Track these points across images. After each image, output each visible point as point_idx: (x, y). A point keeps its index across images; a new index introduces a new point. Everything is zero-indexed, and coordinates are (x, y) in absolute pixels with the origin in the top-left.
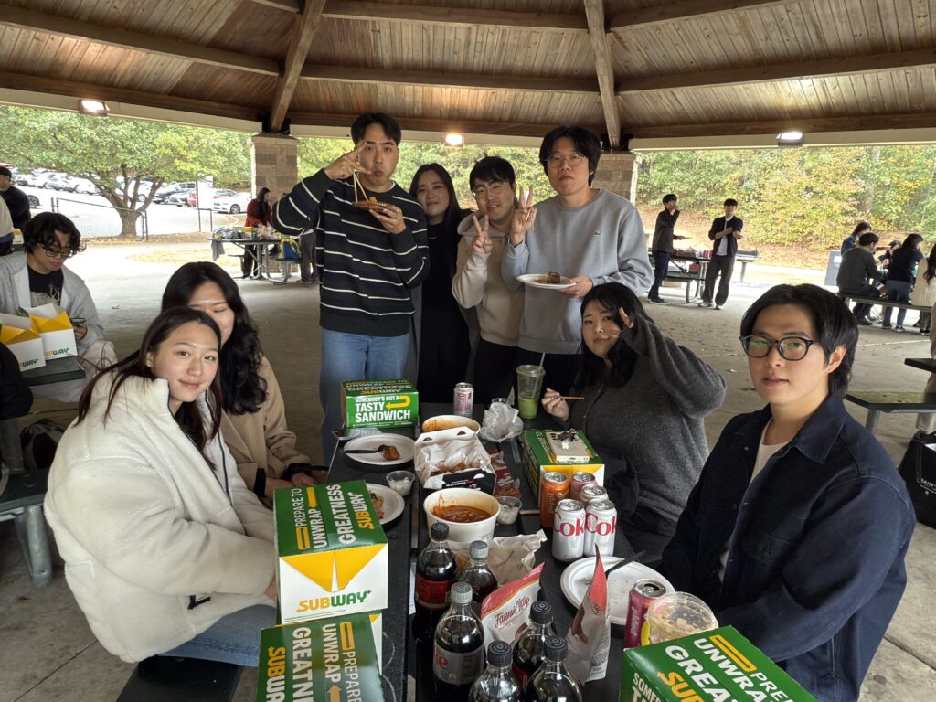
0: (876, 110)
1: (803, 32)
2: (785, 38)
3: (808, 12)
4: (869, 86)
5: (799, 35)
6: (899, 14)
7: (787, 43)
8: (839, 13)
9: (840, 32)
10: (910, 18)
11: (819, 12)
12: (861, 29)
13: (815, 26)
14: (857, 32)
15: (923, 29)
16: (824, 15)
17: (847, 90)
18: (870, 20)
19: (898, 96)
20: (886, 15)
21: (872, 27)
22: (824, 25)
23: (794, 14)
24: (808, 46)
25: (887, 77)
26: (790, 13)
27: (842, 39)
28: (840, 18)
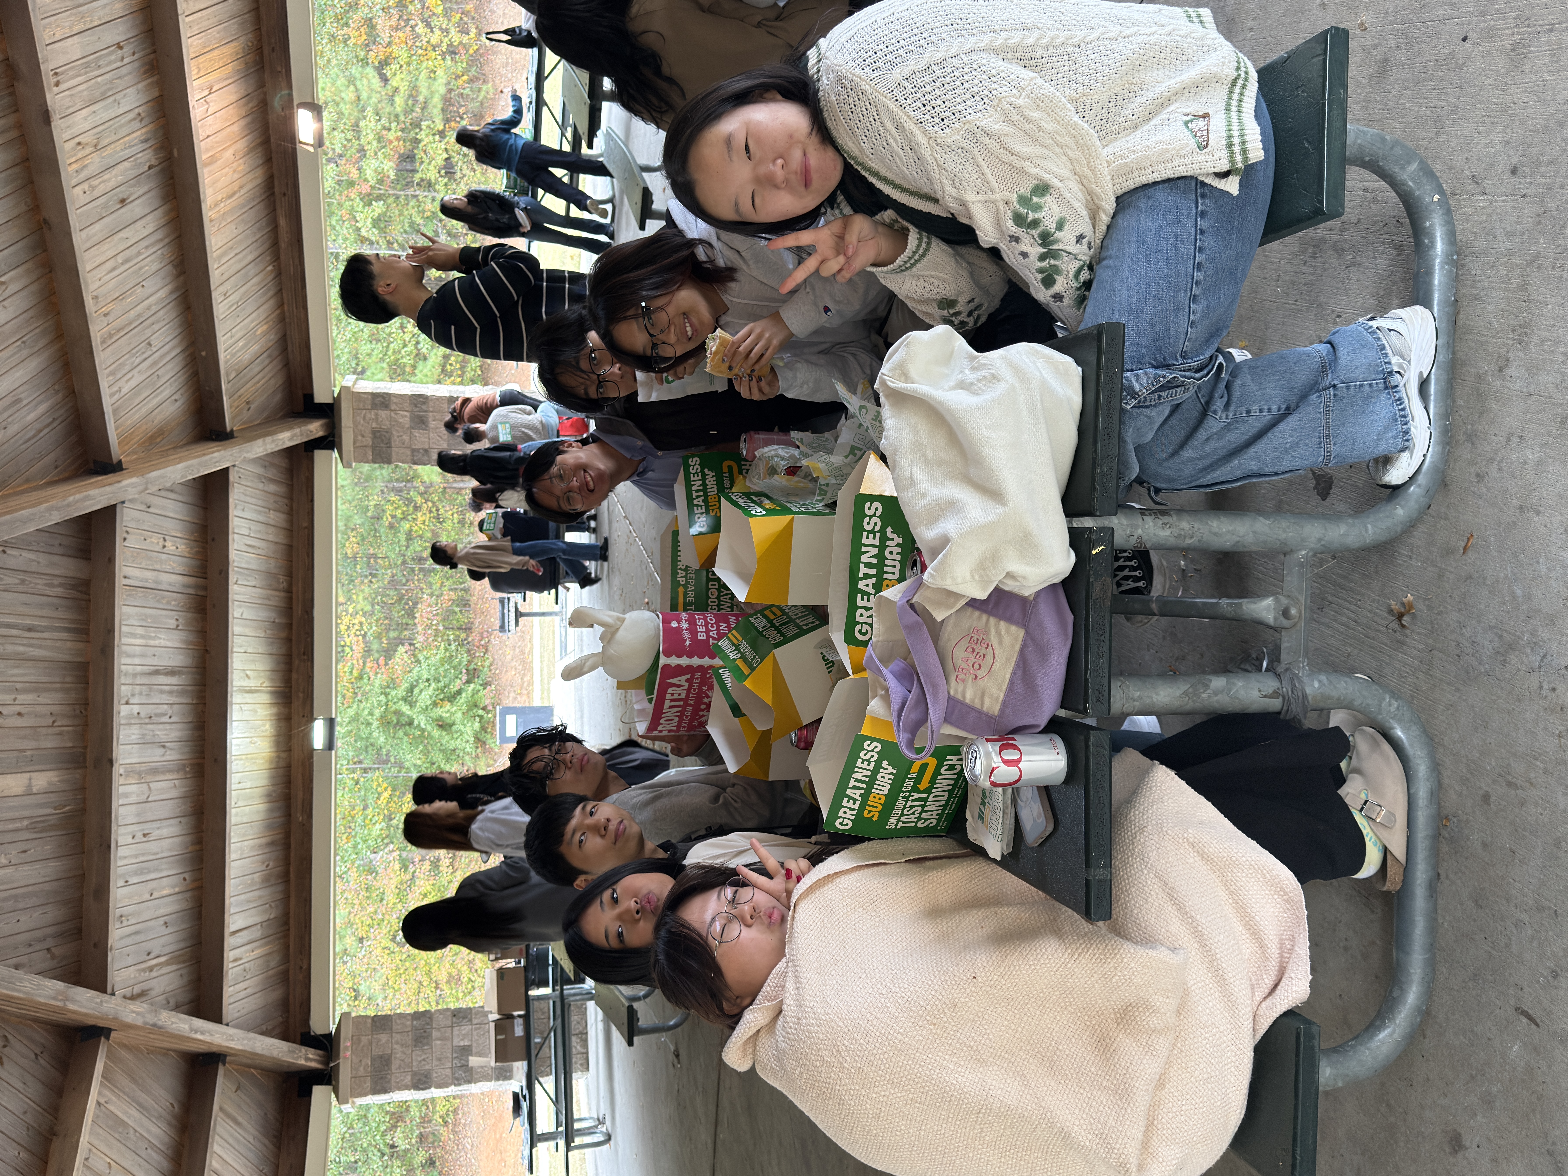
0: (284, 634)
1: (162, 692)
2: (165, 719)
3: (135, 675)
4: (247, 631)
5: (165, 698)
6: (158, 567)
7: (172, 720)
8: (142, 637)
9: (169, 644)
10: (164, 556)
11: (137, 661)
12: (171, 617)
13: (156, 673)
14: (172, 623)
15: (182, 547)
16: (143, 656)
17: (254, 661)
18: (158, 601)
19: (268, 602)
20: (156, 582)
21: (169, 603)
22: (155, 661)
23: (133, 695)
24: (182, 693)
25: (240, 607)
26: (131, 701)
27: (179, 645)
28: (150, 638)
